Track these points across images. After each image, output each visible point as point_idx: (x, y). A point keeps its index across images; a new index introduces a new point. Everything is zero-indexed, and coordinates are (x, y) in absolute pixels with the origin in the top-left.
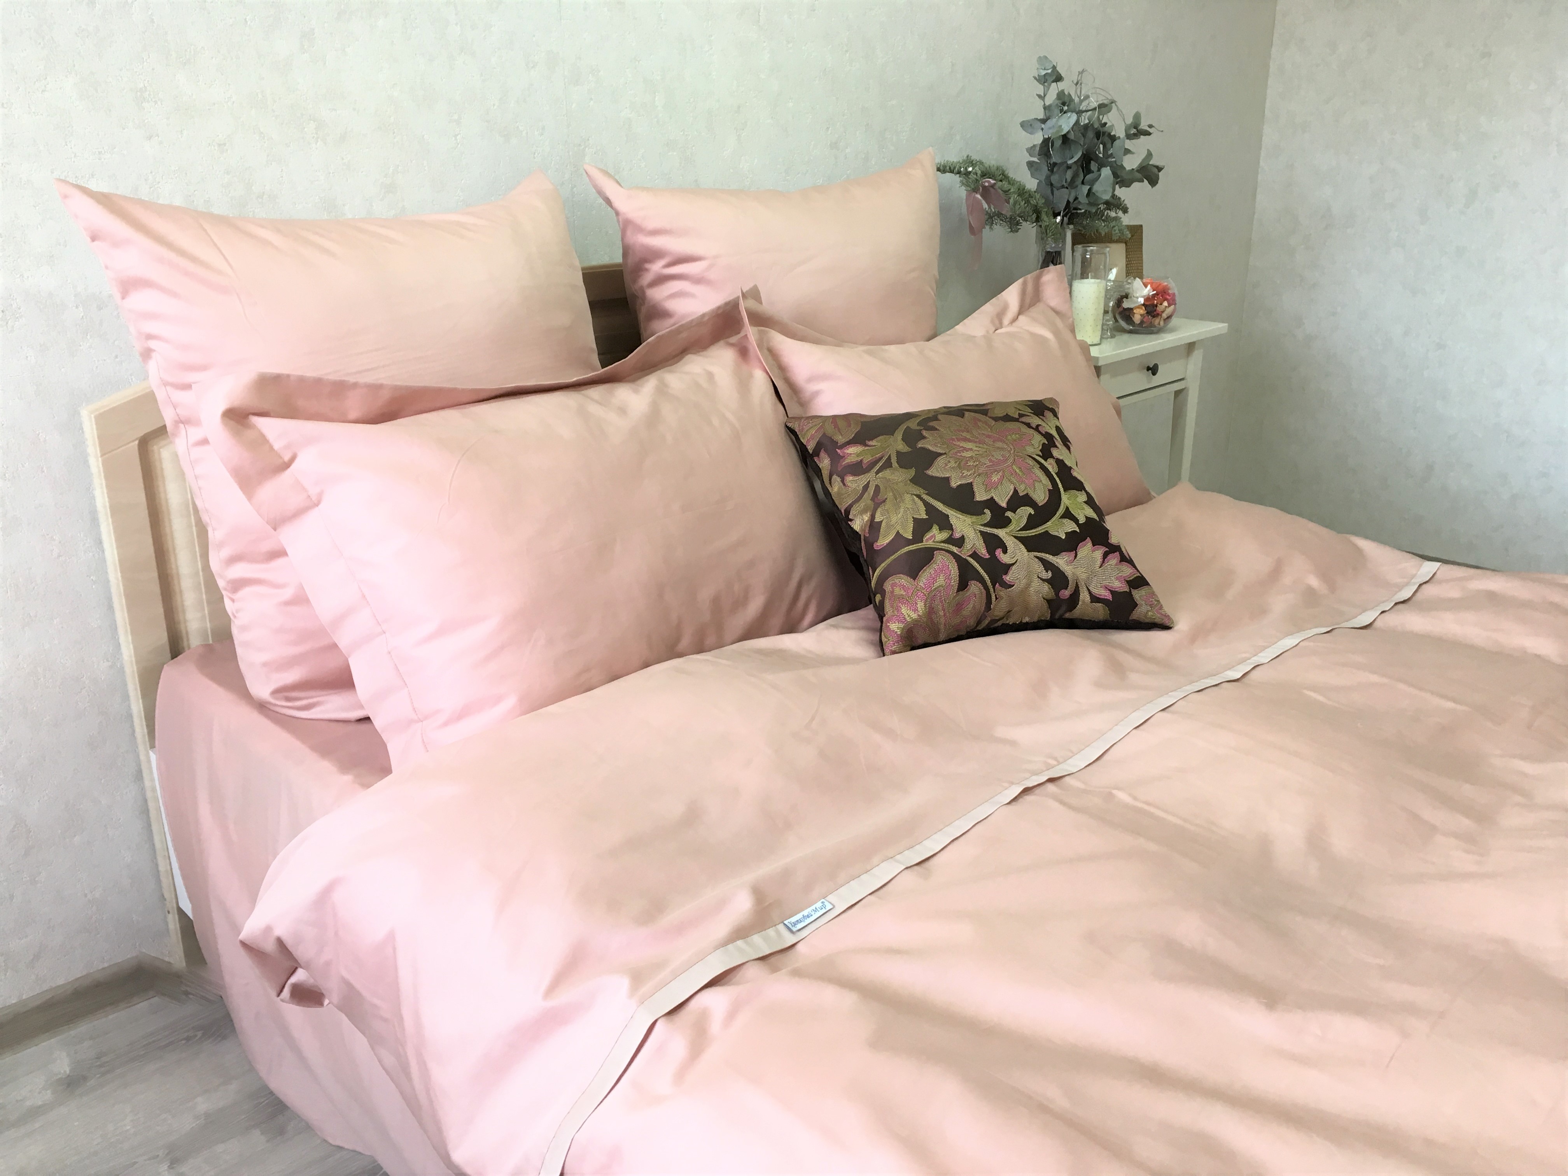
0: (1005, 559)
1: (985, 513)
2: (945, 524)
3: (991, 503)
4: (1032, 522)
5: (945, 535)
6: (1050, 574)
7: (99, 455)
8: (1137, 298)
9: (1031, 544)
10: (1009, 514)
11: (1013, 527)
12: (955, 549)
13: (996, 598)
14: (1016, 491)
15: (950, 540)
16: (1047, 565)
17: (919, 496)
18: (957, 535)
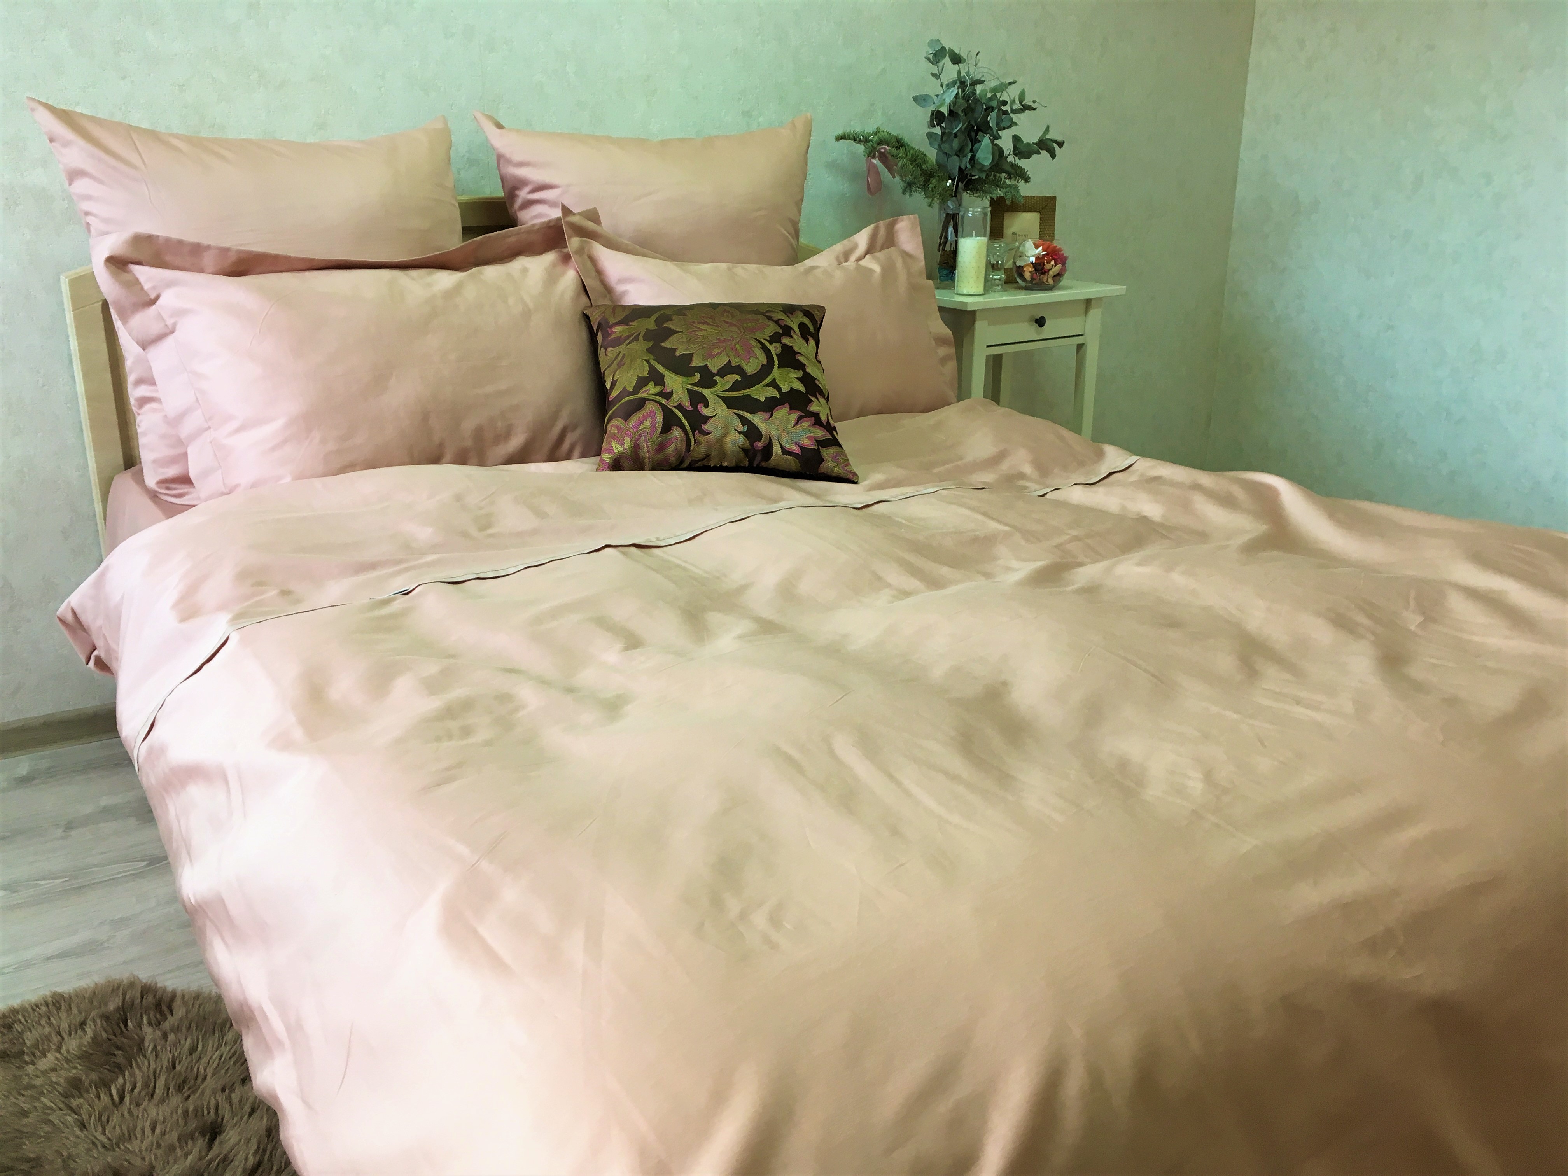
0: (705, 411)
1: (695, 375)
2: (659, 380)
3: (704, 370)
4: (735, 387)
5: (657, 389)
6: (746, 428)
7: (71, 309)
8: (1029, 257)
9: (730, 403)
10: (717, 378)
11: (718, 388)
12: (664, 401)
13: (695, 443)
14: (729, 362)
15: (661, 394)
16: (744, 421)
17: (647, 361)
18: (668, 390)
